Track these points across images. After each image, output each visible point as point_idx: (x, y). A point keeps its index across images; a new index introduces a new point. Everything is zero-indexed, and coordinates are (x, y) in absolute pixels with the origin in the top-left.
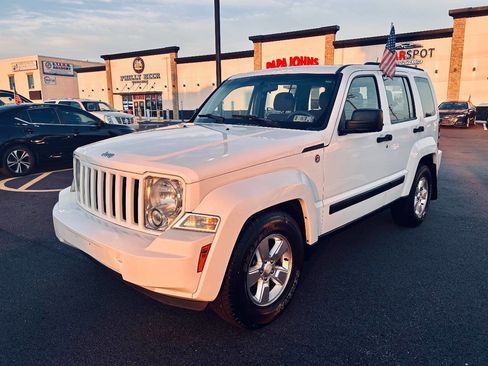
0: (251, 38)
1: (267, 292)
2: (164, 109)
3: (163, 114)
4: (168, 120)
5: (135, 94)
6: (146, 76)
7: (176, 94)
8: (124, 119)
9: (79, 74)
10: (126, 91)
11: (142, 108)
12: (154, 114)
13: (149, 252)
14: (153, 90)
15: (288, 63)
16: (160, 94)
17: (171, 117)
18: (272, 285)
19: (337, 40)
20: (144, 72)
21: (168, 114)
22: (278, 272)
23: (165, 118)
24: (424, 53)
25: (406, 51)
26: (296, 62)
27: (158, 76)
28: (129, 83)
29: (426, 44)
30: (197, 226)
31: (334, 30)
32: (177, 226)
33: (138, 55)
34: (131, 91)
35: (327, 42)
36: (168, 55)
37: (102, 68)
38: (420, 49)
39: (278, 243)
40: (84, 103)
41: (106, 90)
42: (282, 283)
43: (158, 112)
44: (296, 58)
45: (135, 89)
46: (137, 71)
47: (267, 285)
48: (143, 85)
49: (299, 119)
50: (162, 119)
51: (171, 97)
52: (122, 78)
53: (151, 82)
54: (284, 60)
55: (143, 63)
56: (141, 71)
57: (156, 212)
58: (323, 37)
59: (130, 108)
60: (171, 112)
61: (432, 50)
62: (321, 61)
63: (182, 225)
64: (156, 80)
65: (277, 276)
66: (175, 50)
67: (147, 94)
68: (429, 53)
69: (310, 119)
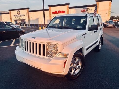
0: (48, 6)
1: (74, 71)
2: (26, 24)
3: (26, 25)
4: (27, 27)
5: (18, 20)
6: (21, 15)
7: (29, 20)
8: (17, 27)
9: (2, 15)
10: (15, 19)
11: (20, 24)
12: (23, 25)
13: (50, 63)
14: (23, 19)
15: (58, 12)
16: (25, 20)
17: (28, 26)
18: (76, 70)
19: (69, 7)
20: (20, 14)
21: (27, 25)
22: (78, 66)
23: (27, 26)
24: (90, 10)
25: (86, 10)
26: (60, 12)
27: (24, 15)
28: (16, 17)
29: (90, 8)
30: (62, 56)
31: (69, 4)
32: (57, 56)
33: (18, 10)
34: (17, 19)
35: (67, 7)
36: (27, 10)
37: (9, 13)
38: (89, 9)
39: (77, 59)
40: (6, 23)
41: (10, 19)
42: (79, 69)
43: (25, 25)
44: (60, 11)
45: (18, 19)
46: (18, 14)
47: (75, 70)
48: (20, 18)
49: (78, 27)
50: (26, 27)
51: (28, 21)
52: (14, 16)
53: (22, 17)
54: (57, 11)
55: (20, 12)
56: (19, 14)
57: (50, 53)
58: (66, 6)
59: (17, 24)
60: (28, 25)
61: (91, 9)
62: (66, 12)
63: (58, 56)
64: (24, 16)
65: (77, 67)
66: (29, 8)
67: (21, 20)
68: (91, 10)
69: (81, 27)
